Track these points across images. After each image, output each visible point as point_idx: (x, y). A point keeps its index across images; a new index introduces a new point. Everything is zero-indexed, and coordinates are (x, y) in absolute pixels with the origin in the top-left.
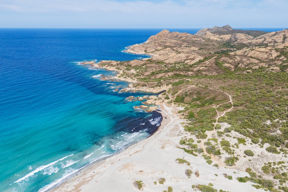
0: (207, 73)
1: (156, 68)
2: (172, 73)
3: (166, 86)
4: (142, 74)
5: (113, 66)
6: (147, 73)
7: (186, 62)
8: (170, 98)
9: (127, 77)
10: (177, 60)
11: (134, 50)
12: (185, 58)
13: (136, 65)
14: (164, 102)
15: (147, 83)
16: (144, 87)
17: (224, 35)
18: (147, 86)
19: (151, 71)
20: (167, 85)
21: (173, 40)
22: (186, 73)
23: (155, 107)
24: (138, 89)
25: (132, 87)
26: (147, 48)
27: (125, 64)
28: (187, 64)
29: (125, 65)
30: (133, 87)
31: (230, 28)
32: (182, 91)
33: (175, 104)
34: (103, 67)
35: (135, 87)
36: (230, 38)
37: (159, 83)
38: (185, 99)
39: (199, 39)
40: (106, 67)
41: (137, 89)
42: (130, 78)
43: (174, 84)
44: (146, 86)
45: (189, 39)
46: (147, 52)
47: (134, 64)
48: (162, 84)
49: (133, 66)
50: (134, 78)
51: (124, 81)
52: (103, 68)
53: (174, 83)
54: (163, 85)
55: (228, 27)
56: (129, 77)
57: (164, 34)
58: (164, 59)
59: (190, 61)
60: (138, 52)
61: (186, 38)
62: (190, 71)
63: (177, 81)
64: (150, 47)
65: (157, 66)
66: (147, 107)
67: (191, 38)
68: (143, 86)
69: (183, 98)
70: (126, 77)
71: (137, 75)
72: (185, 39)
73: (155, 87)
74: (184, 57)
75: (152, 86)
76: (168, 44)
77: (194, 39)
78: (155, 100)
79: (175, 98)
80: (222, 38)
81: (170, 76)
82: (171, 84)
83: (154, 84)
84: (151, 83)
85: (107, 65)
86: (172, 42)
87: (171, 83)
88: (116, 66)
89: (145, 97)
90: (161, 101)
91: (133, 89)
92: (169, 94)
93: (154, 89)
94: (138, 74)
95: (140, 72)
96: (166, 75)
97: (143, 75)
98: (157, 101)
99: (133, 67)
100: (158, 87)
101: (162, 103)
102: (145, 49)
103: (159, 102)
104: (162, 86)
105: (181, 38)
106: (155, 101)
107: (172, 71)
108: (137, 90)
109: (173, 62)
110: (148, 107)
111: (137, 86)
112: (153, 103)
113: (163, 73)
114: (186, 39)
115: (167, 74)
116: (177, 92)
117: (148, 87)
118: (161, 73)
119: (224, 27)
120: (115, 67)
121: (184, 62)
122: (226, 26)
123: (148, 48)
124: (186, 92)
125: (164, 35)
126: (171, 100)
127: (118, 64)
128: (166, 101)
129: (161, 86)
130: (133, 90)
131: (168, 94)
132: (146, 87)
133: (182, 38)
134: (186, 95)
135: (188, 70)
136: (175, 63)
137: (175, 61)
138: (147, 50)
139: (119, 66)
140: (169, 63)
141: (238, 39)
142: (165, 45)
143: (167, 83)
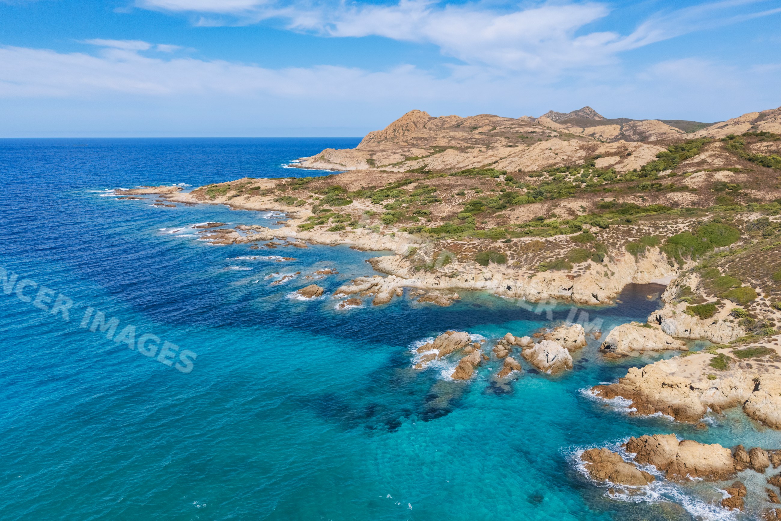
1: (476, 190)
2: (582, 203)
4: (418, 214)
5: (265, 194)
6: (446, 209)
7: (600, 164)
9: (349, 229)
10: (551, 161)
11: (328, 162)
12: (583, 153)
13: (364, 186)
16: (492, 265)
17: (597, 128)
18: (510, 262)
19: (460, 200)
20: (636, 251)
21: (456, 133)
24: (457, 283)
25: (404, 272)
26: (373, 153)
27: (313, 184)
28: (611, 170)
29: (316, 188)
30: (415, 270)
31: (596, 114)
34: (214, 197)
35: (429, 268)
36: (622, 134)
37: (581, 240)
40: (230, 199)
41: (447, 284)
42: (364, 231)
43: (673, 248)
44: (501, 260)
45: (503, 130)
46: (378, 164)
47: (357, 184)
48: (602, 249)
49: (354, 189)
50: (388, 229)
51: (335, 245)
52: (216, 201)
53: (673, 242)
54: (613, 251)
55: (587, 111)
56: (355, 225)
57: (414, 123)
58: (479, 162)
59: (617, 158)
60: (342, 165)
61: (494, 128)
63: (683, 227)
64: (385, 151)
65: (474, 181)
67: (511, 128)
68: (485, 263)
70: (342, 228)
71: (398, 218)
72: (490, 131)
73: (575, 266)
74: (576, 151)
75: (551, 257)
76: (443, 143)
77: (522, 130)
78: (723, 365)
80: (594, 134)
81: (580, 214)
82: (653, 245)
84: (527, 240)
85: (233, 192)
86: (453, 138)
87: (652, 241)
88: (278, 192)
91: (419, 285)
92: (745, 305)
93: (572, 278)
94: (399, 215)
95: (405, 205)
97: (429, 216)
98: (737, 372)
99: (359, 195)
100: (590, 261)
102: (369, 157)
104: (612, 259)
105: (475, 128)
106: (732, 378)
108: (453, 290)
112: (711, 397)
113: (530, 202)
115: (555, 206)
117: (517, 267)
118: (522, 203)
119: (578, 111)
120: (271, 197)
122: (582, 110)
123: (379, 154)
125: (415, 125)
127: (282, 188)
129: (606, 258)
130: (427, 291)
132: (503, 268)
133: (480, 130)
136: (552, 169)
137: (542, 162)
138: (374, 157)
139: (289, 194)
140: (520, 171)
141: (651, 135)
142: (431, 144)
143: (631, 239)
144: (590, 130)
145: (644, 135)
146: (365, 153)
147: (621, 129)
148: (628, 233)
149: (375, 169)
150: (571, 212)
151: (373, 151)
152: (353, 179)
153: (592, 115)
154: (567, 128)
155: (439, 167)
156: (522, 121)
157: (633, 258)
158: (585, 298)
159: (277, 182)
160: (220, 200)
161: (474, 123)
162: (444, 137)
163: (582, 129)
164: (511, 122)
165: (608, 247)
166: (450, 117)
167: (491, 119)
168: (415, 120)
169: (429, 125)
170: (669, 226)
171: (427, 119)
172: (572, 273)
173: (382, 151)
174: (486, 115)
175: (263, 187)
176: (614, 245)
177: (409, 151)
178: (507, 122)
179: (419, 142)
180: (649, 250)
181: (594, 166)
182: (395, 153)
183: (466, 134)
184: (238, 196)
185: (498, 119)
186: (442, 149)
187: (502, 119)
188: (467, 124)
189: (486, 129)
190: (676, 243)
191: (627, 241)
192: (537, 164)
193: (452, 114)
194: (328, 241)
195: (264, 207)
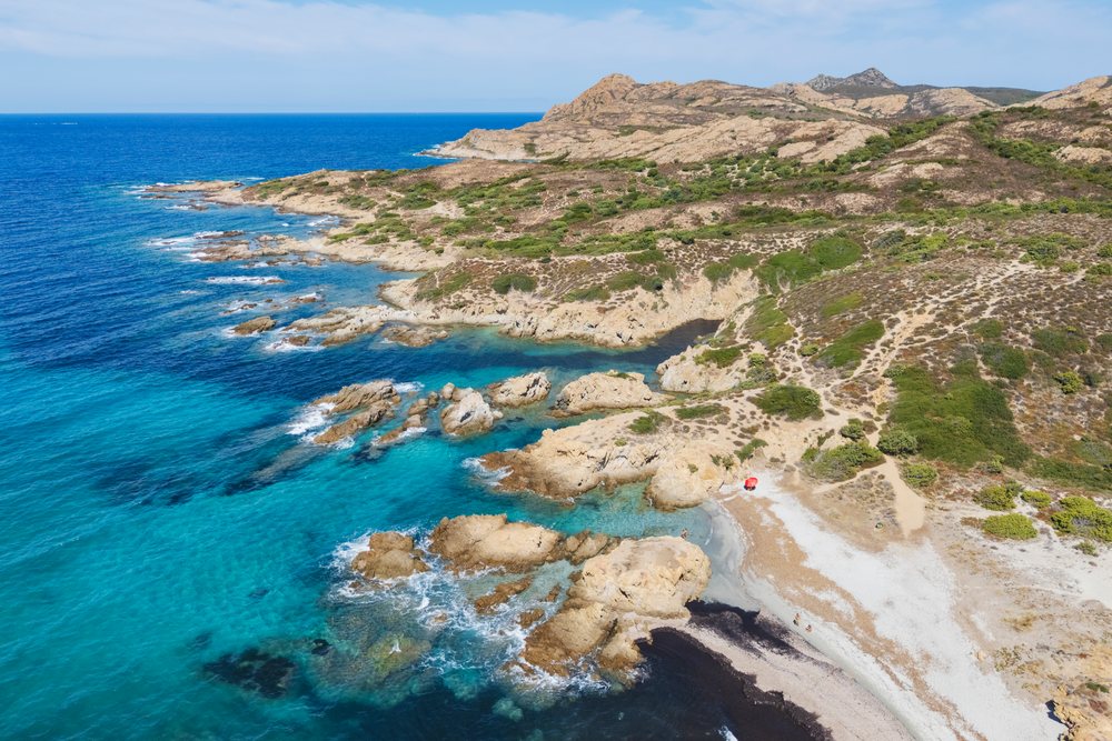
0: (983, 197)
1: (598, 189)
2: (720, 208)
3: (704, 283)
4: (500, 221)
5: (330, 192)
6: (539, 215)
7: (784, 152)
8: (825, 405)
9: (393, 240)
10: (723, 149)
11: (473, 147)
12: (772, 137)
13: (466, 181)
14: (768, 452)
15: (535, 264)
16: (513, 294)
17: (876, 99)
18: (540, 289)
19: (567, 202)
20: (718, 275)
21: (660, 107)
22: (820, 200)
23: (669, 557)
24: (457, 316)
25: (405, 301)
26: (536, 134)
27: (401, 179)
28: (795, 161)
29: (403, 184)
30: (418, 297)
31: (884, 79)
32: (928, 319)
33: (921, 483)
34: (265, 197)
35: (436, 295)
36: (908, 108)
37: (642, 260)
38: (1016, 407)
39: (776, 103)
40: (285, 198)
41: (446, 317)
42: (410, 243)
43: (771, 272)
44: (528, 285)
45: (730, 103)
46: (539, 150)
47: (459, 180)
48: (668, 271)
49: (451, 185)
50: (445, 241)
51: (360, 263)
52: (268, 202)
53: (774, 263)
54: (683, 276)
55: (872, 75)
56: (404, 235)
57: (611, 92)
58: (635, 149)
59: (812, 145)
60: (490, 152)
61: (719, 100)
62: (848, 188)
63: (796, 241)
64: (552, 132)
65: (605, 176)
66: (549, 536)
67: (741, 100)
68: (503, 289)
69: (991, 405)
70: (385, 240)
71: (468, 227)
72: (713, 103)
73: (614, 296)
74: (764, 134)
75: (587, 281)
76: (637, 120)
77: (755, 103)
78: (646, 427)
79: (885, 393)
80: (870, 108)
81: (707, 222)
82: (744, 267)
83: (602, 267)
84: (572, 259)
85: (292, 190)
86: (653, 114)
87: (745, 262)
88: (348, 190)
89: (516, 386)
90: (722, 440)
91: (412, 318)
92: (771, 349)
93: (602, 311)
94: (475, 222)
95: (493, 209)
96: (677, 220)
97: (510, 224)
98: (666, 436)
99: (451, 194)
100: (639, 289)
101: (743, 470)
102: (529, 141)
103: (704, 464)
104: (677, 286)
105: (693, 100)
106: (650, 444)
107: (717, 196)
108: (447, 326)
109: (698, 158)
110: (559, 552)
111: (450, 289)
112: (618, 468)
113: (652, 206)
114: (718, 104)
115: (680, 212)
116: (874, 331)
117: (544, 295)
118: (641, 208)
119: (859, 75)
120: (336, 196)
121: (775, 154)
122: (864, 74)
123: (544, 136)
124: (990, 330)
125: (612, 95)
126: (853, 432)
127: (357, 183)
128: (788, 438)
129: (667, 285)
130: (413, 326)
131: (759, 349)
132: (527, 297)
133: (698, 103)
134: (1014, 368)
135: (833, 189)
136: (719, 160)
137: (710, 150)
138: (536, 141)
139: (363, 192)
140: (676, 161)
141: (948, 109)
142: (622, 123)
143: (716, 259)
144: (864, 103)
145: (938, 109)
146: (523, 135)
147: (909, 100)
148: (717, 250)
149: (534, 158)
150: (697, 220)
151: (536, 132)
152: (457, 172)
153: (877, 81)
154: (833, 100)
155: (584, 156)
156: (759, 90)
157: (709, 284)
158: (607, 338)
159: (354, 175)
160: (273, 200)
161: (692, 92)
162: (641, 113)
163: (853, 102)
164: (743, 92)
165: (678, 268)
166: (663, 85)
167: (716, 87)
168: (613, 88)
169: (632, 95)
170: (778, 241)
171: (630, 86)
172: (606, 306)
173: (548, 133)
174: (710, 82)
175: (332, 183)
176: (688, 267)
177: (585, 132)
178: (737, 92)
179: (607, 120)
180: (736, 274)
181: (776, 156)
182: (566, 135)
183: (672, 109)
184: (296, 194)
185: (726, 87)
186: (630, 130)
187: (731, 87)
188: (682, 94)
189: (706, 101)
190: (777, 265)
191: (710, 261)
192: (703, 151)
193: (667, 80)
194: (355, 258)
195: (321, 210)
